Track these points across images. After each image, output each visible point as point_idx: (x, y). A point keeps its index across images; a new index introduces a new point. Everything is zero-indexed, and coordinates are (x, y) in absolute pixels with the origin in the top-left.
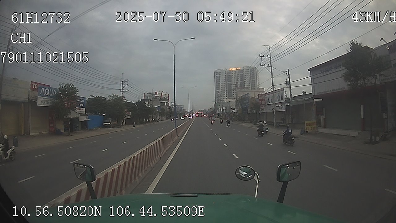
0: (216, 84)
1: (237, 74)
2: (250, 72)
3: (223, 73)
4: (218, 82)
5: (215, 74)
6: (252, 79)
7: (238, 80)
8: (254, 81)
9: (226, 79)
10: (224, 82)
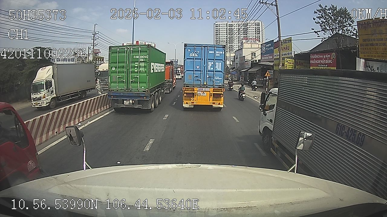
0: (215, 37)
1: (239, 27)
2: (254, 26)
3: (224, 25)
4: (218, 35)
5: (215, 27)
6: (258, 34)
7: (241, 34)
8: (259, 36)
9: (227, 32)
10: (224, 36)
